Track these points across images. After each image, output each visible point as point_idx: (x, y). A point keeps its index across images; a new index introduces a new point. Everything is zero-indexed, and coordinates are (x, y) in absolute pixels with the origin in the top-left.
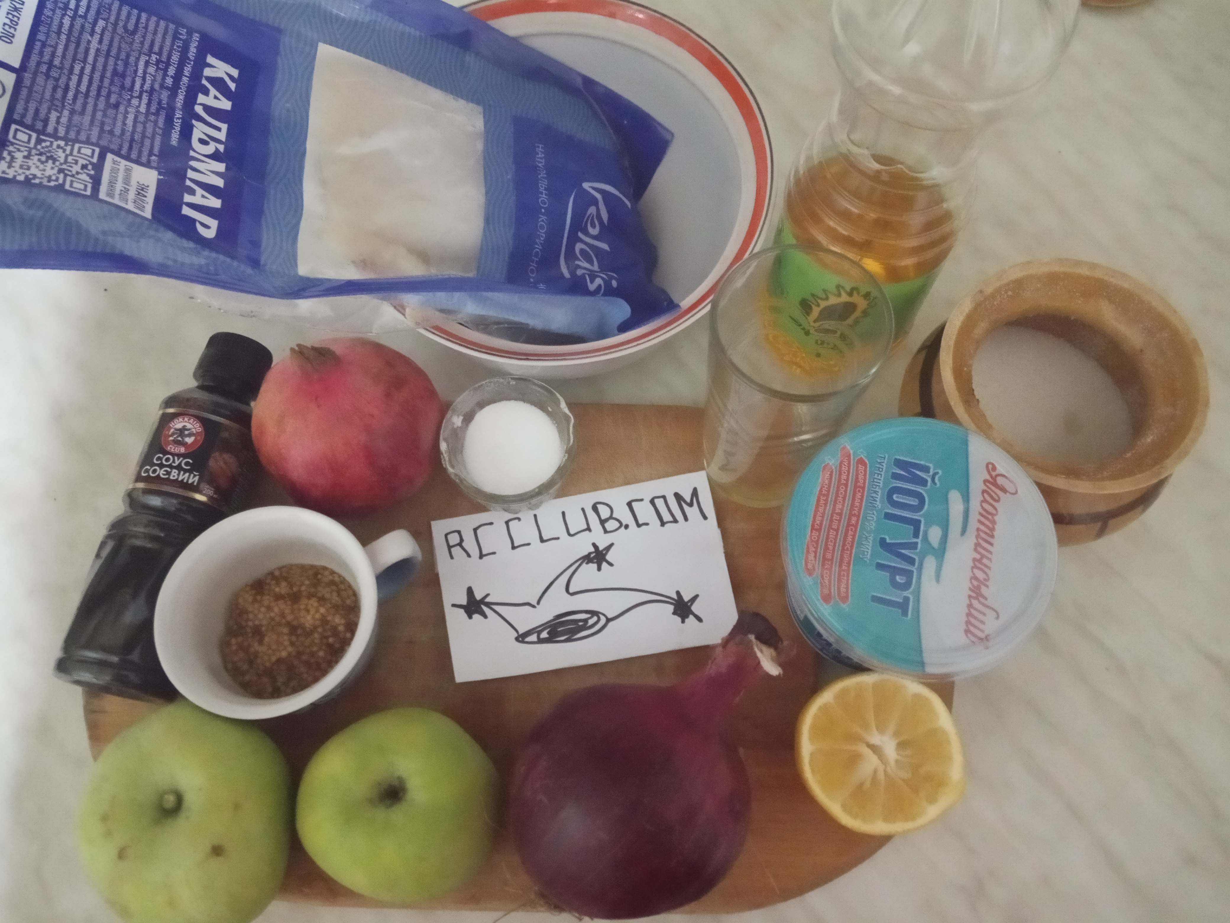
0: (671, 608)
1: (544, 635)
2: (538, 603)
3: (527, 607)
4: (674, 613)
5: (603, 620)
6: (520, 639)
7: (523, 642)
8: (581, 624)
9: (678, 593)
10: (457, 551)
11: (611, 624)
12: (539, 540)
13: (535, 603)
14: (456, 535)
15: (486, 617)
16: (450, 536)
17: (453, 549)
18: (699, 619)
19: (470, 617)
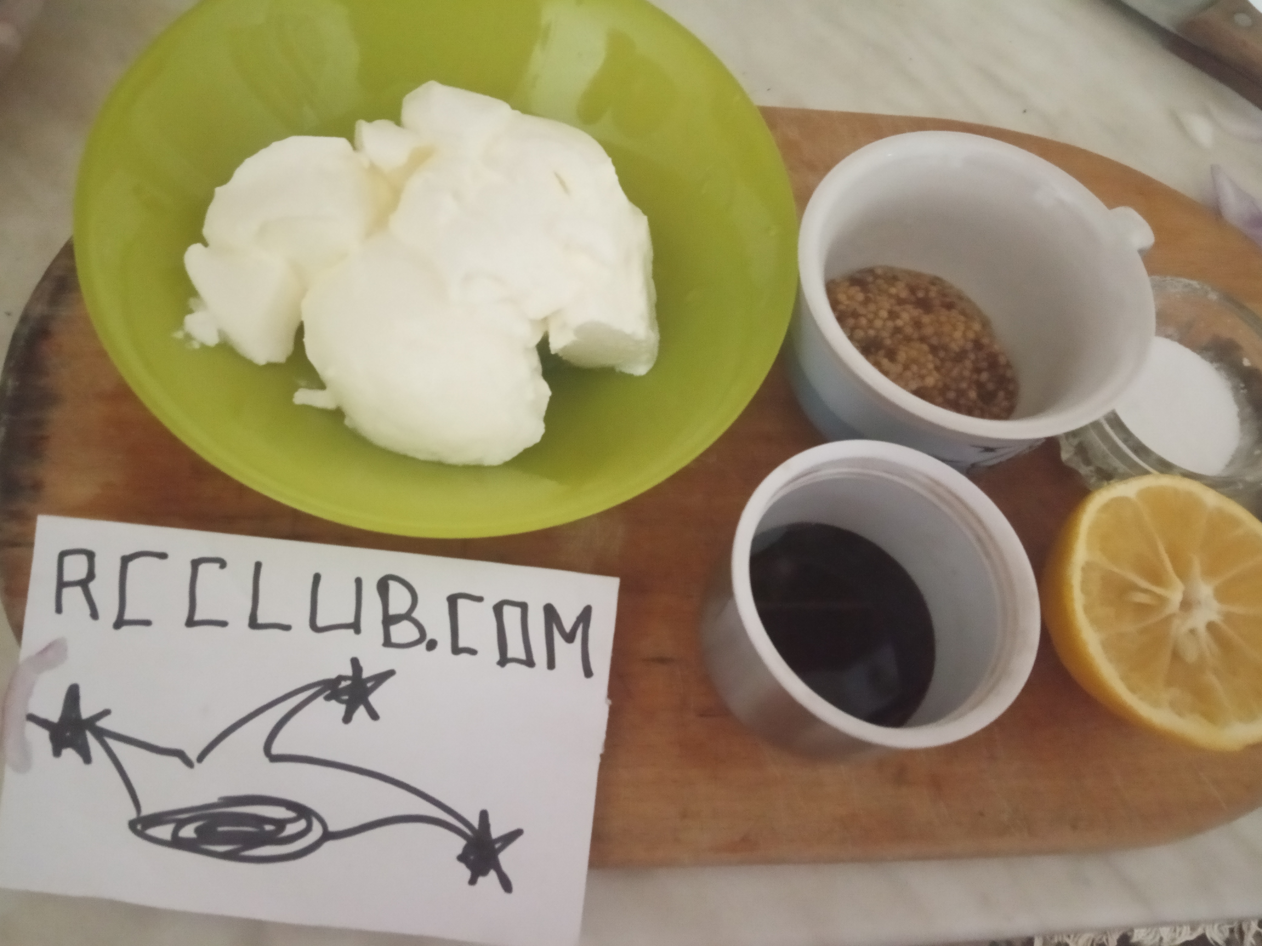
0: (458, 844)
1: (188, 832)
2: (201, 758)
3: (176, 761)
4: (462, 858)
5: (317, 831)
6: (139, 827)
7: (142, 835)
8: (269, 828)
9: (484, 815)
10: (73, 595)
11: (329, 845)
12: (246, 621)
13: (193, 755)
14: (82, 560)
15: (87, 758)
16: (68, 560)
17: (66, 591)
18: (507, 885)
19: (57, 752)
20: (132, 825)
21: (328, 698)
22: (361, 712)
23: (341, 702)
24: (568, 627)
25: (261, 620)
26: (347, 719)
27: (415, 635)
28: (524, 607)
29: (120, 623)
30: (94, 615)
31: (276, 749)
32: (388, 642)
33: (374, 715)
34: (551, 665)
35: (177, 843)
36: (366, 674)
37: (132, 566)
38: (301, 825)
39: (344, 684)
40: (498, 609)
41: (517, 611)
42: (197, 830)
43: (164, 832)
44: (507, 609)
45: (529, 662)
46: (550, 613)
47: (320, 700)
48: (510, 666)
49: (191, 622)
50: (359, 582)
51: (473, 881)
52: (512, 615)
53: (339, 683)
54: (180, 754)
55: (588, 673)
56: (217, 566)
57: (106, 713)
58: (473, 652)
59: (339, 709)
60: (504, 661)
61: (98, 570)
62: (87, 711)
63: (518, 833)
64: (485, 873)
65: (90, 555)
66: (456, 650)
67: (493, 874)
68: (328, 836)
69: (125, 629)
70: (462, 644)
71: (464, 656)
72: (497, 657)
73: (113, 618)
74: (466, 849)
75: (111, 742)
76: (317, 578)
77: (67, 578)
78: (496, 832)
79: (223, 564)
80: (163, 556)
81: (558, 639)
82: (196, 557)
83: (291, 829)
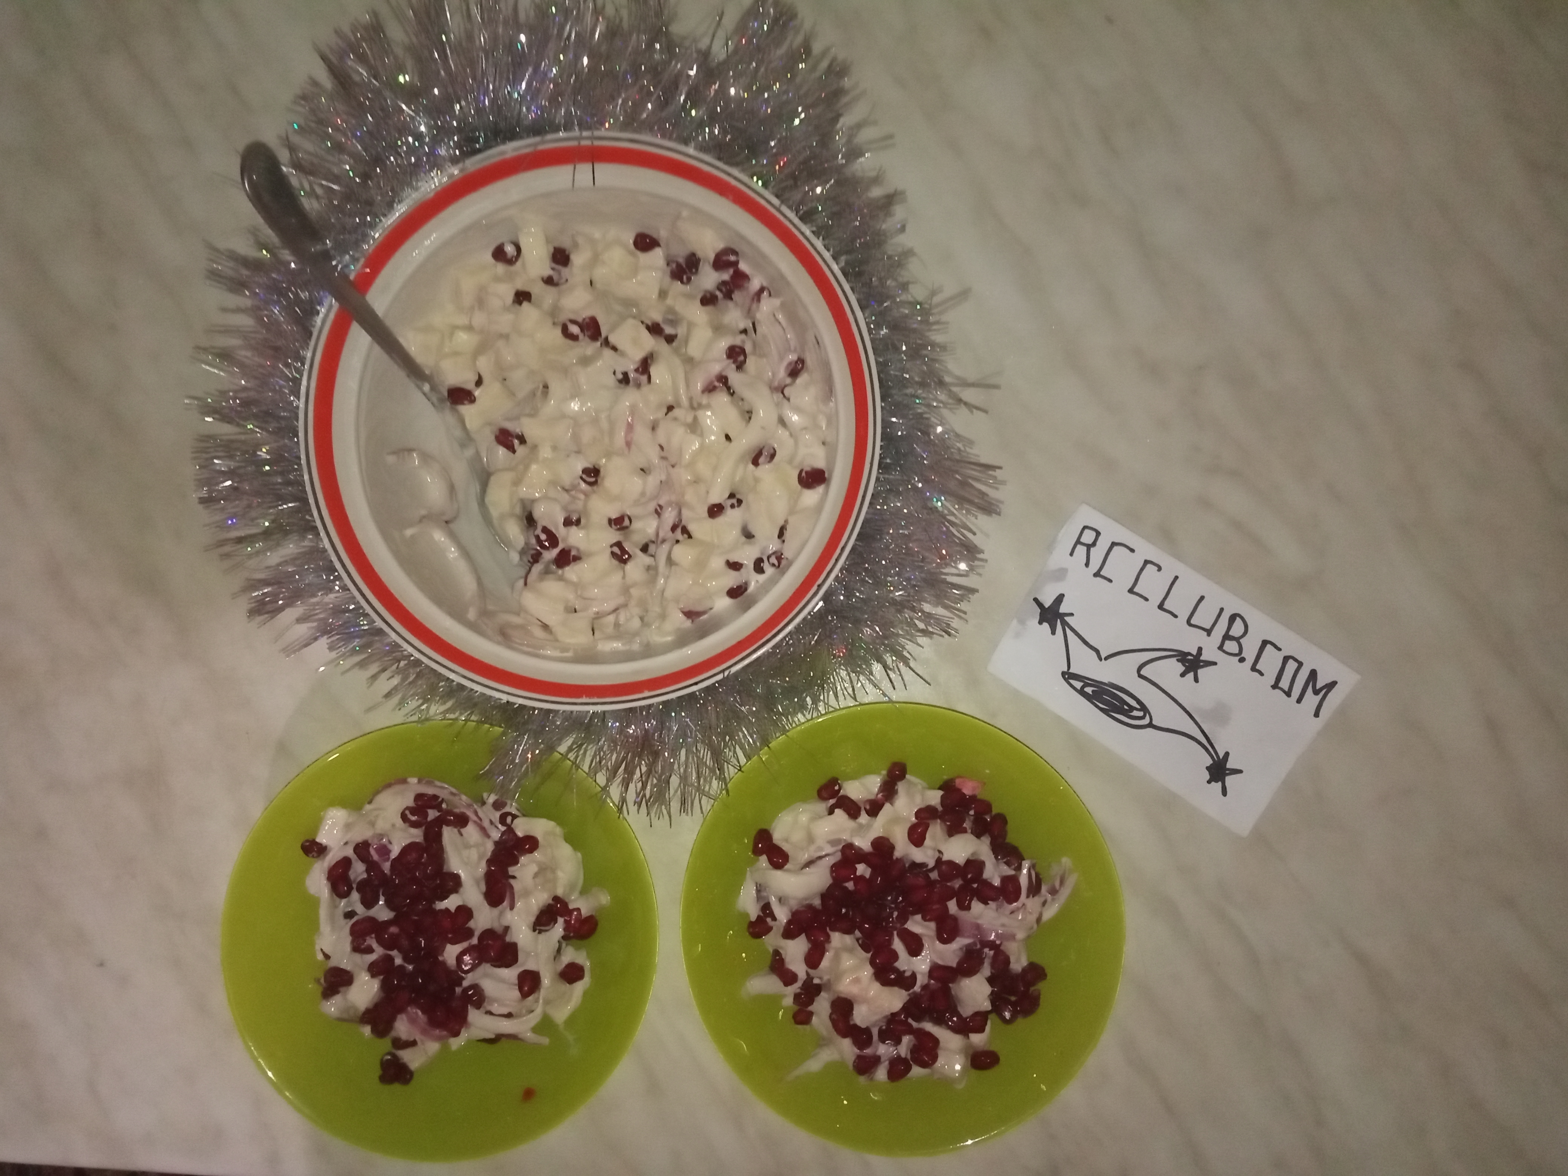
0: (1209, 762)
1: (1090, 690)
2: (1106, 659)
3: (1094, 654)
4: (1207, 768)
5: (1146, 721)
6: (1067, 676)
7: (1066, 680)
8: (1126, 707)
9: (1227, 754)
10: (1081, 550)
11: (1150, 730)
12: (1158, 603)
13: (1103, 656)
14: (1093, 534)
15: (1053, 632)
16: (1087, 531)
17: (1079, 547)
18: (1224, 792)
19: (1040, 623)
20: (1063, 674)
21: (1178, 660)
22: (1191, 675)
23: (1184, 665)
24: (1318, 686)
25: (1166, 606)
26: (1183, 675)
27: (1236, 651)
28: (1300, 664)
29: (1097, 574)
30: (1087, 565)
31: (1142, 672)
32: (1221, 648)
33: (1196, 680)
34: (1299, 701)
35: (1081, 692)
36: (1202, 658)
37: (1115, 548)
38: (1141, 714)
39: (1190, 657)
40: (1286, 659)
41: (1296, 665)
42: (1093, 691)
43: (1078, 685)
44: (1291, 661)
45: (1288, 694)
46: (1313, 674)
47: (1174, 659)
48: (1277, 691)
49: (1131, 591)
50: (1222, 610)
51: (1209, 782)
52: (1291, 666)
53: (1187, 656)
54: (1097, 651)
55: (1317, 715)
56: (1157, 568)
57: (1072, 614)
58: (1261, 674)
59: (1182, 669)
60: (1275, 686)
61: (1098, 543)
62: (1063, 609)
63: (1240, 772)
64: (1217, 782)
65: (1098, 534)
66: (1254, 669)
67: (1220, 783)
68: (1151, 725)
69: (1098, 579)
70: (1258, 667)
71: (1256, 674)
72: (1273, 683)
73: (1095, 571)
74: (1211, 766)
75: (1068, 630)
76: (1203, 597)
77: (1083, 540)
78: (1230, 765)
79: (1160, 569)
80: (1132, 551)
81: (1310, 689)
82: (1148, 559)
83: (1135, 713)
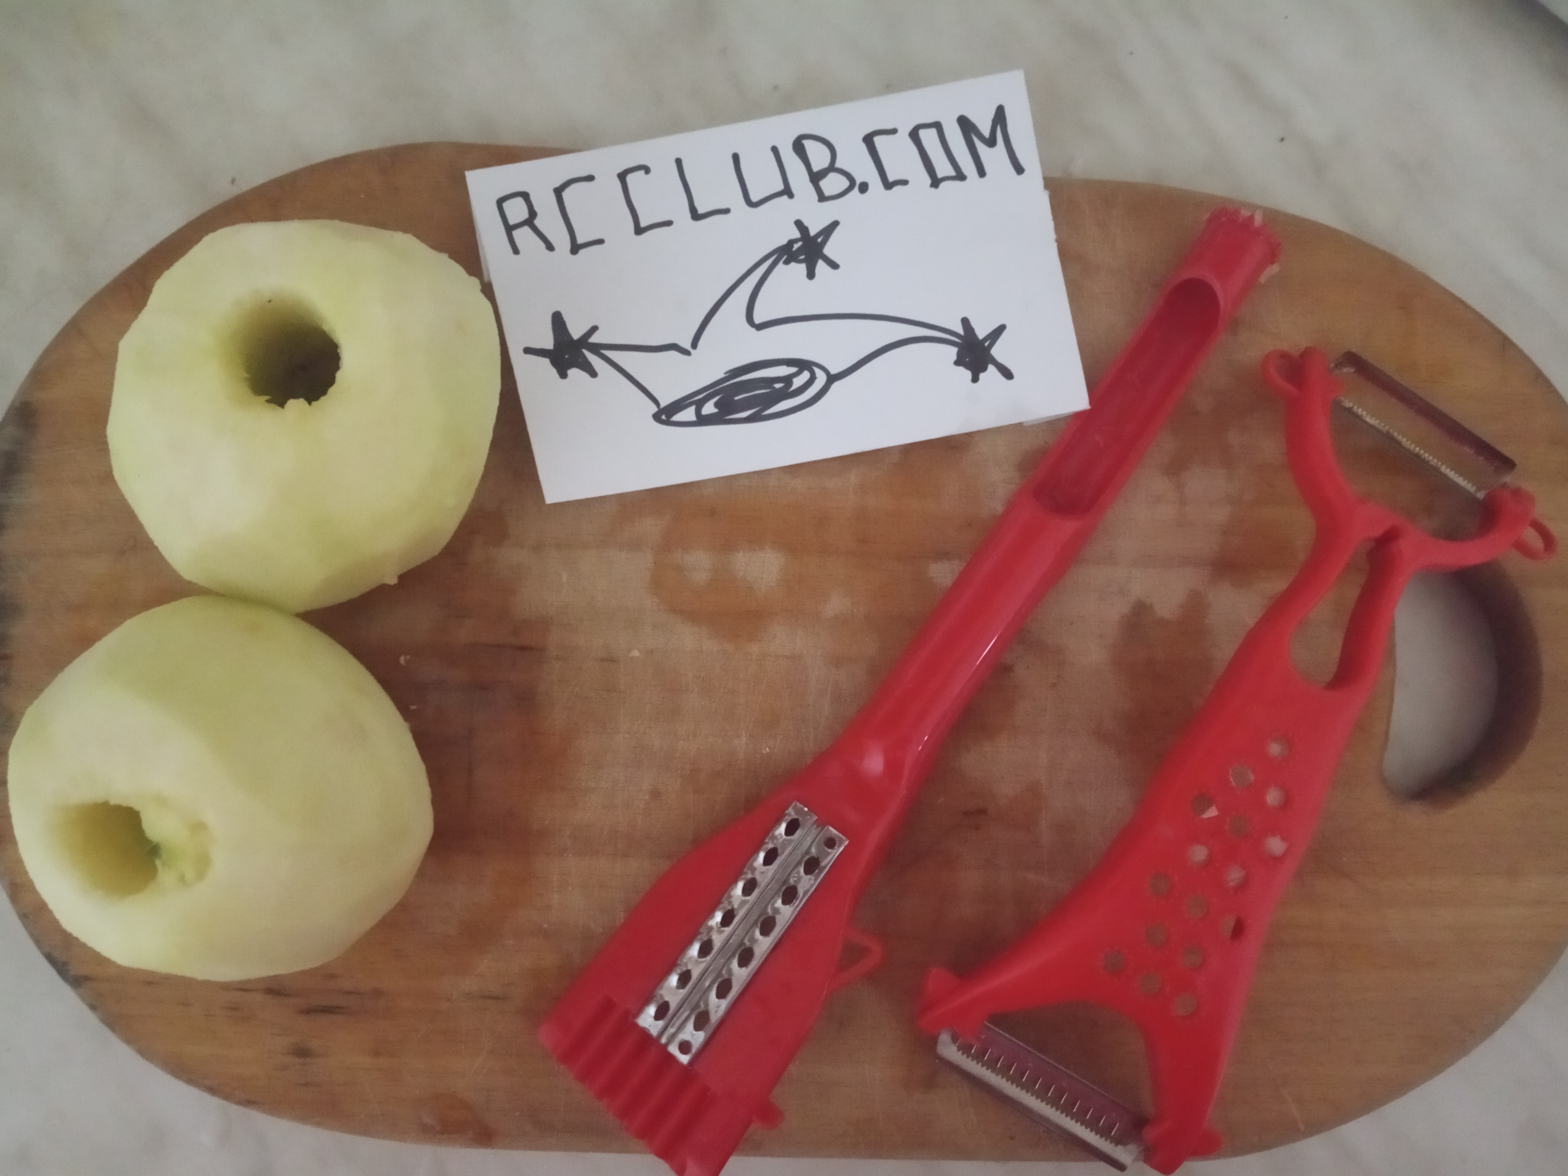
0: (951, 352)
1: (709, 408)
2: (695, 344)
3: (673, 353)
4: (958, 363)
5: (821, 379)
6: (664, 417)
7: (668, 423)
8: (778, 386)
9: (965, 322)
10: (523, 236)
11: (836, 386)
12: (688, 215)
13: (687, 345)
14: (520, 201)
15: (593, 374)
16: (506, 205)
17: (516, 234)
18: (1007, 374)
19: (563, 375)
20: (657, 417)
21: (787, 262)
22: (821, 267)
23: (800, 262)
24: (986, 132)
25: (701, 210)
26: (811, 275)
27: (846, 183)
28: (938, 126)
29: (575, 248)
30: (550, 247)
31: (758, 319)
32: (822, 198)
33: (834, 266)
34: (982, 172)
35: (702, 421)
36: (813, 232)
37: (566, 195)
38: (805, 376)
39: (796, 246)
40: (914, 135)
41: (933, 132)
42: (716, 405)
43: (689, 414)
44: (923, 134)
45: (960, 176)
46: (965, 124)
47: (781, 265)
48: (943, 185)
49: (639, 230)
50: (775, 150)
51: (975, 379)
52: (929, 137)
53: (792, 247)
54: (674, 347)
55: (1019, 170)
56: (642, 173)
57: (594, 329)
58: (904, 182)
59: (800, 269)
60: (936, 182)
61: (536, 208)
62: (576, 332)
63: (1001, 329)
64: (984, 369)
65: (525, 196)
66: (888, 185)
67: (991, 368)
68: (832, 379)
69: (582, 252)
70: (891, 178)
71: (897, 189)
72: (928, 181)
73: (568, 245)
74: (958, 354)
75: (610, 354)
76: (736, 158)
78: (981, 333)
79: (647, 170)
80: (590, 178)
81: (980, 147)
82: (620, 170)
83: (798, 382)
